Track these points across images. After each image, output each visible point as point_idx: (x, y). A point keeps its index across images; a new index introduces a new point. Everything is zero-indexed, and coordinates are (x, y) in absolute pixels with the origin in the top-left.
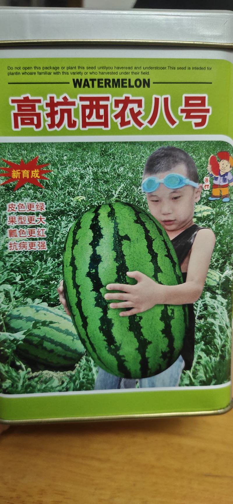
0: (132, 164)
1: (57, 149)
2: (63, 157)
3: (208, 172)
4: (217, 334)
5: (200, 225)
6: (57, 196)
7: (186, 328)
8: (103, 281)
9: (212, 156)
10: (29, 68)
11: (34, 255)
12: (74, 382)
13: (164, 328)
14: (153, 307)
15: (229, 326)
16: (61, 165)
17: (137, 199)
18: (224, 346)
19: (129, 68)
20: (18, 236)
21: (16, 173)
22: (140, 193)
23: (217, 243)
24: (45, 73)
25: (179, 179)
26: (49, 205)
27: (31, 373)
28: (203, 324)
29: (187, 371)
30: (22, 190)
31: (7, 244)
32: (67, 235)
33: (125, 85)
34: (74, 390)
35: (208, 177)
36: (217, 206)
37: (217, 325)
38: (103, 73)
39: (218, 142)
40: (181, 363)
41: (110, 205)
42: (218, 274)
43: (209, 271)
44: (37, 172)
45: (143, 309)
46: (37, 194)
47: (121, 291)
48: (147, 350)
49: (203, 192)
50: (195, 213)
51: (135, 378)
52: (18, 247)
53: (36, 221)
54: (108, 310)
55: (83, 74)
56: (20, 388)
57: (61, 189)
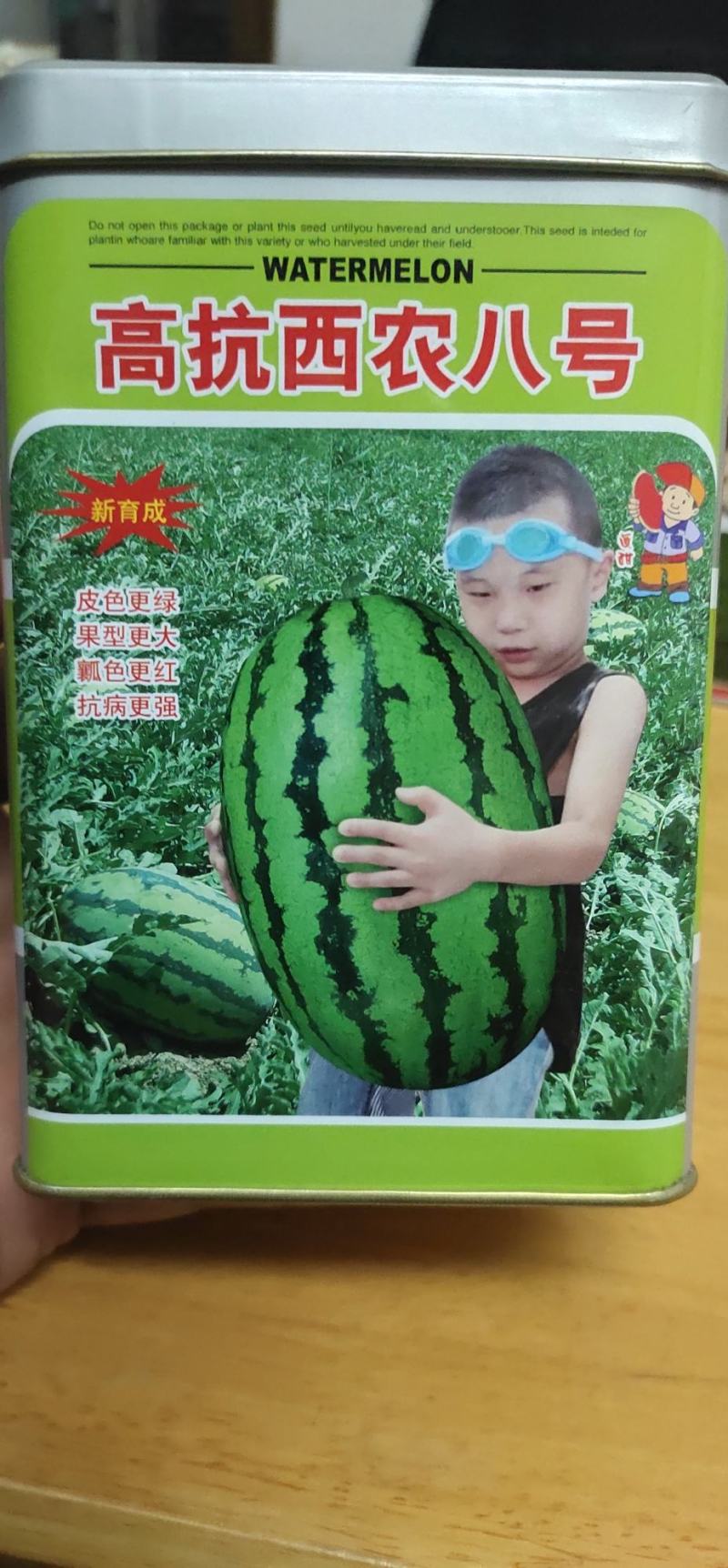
0: (419, 492)
1: (214, 444)
2: (231, 467)
3: (629, 519)
4: (648, 975)
5: (605, 664)
6: (211, 573)
7: (559, 952)
8: (331, 812)
9: (644, 475)
10: (144, 226)
11: (144, 732)
12: (243, 1089)
13: (497, 950)
14: (468, 890)
15: (682, 952)
16: (225, 488)
17: (431, 588)
18: (666, 1009)
19: (417, 229)
20: (101, 677)
21: (103, 506)
22: (440, 571)
23: (652, 717)
24: (190, 241)
25: (547, 537)
26: (189, 597)
27: (125, 1057)
28: (607, 943)
29: (560, 1075)
30: (117, 555)
31: (71, 700)
32: (234, 680)
33: (403, 275)
34: (240, 1112)
35: (629, 532)
36: (653, 615)
37: (649, 949)
38: (345, 243)
39: (658, 435)
40: (542, 1051)
41: (356, 603)
42: (651, 803)
43: (627, 795)
44: (159, 508)
45: (437, 895)
46: (158, 568)
47: (381, 842)
48: (447, 1009)
49: (614, 573)
50: (591, 631)
51: (414, 1087)
52: (101, 709)
53: (153, 639)
54: (342, 892)
55: (292, 244)
56: (93, 1097)
57: (225, 554)
